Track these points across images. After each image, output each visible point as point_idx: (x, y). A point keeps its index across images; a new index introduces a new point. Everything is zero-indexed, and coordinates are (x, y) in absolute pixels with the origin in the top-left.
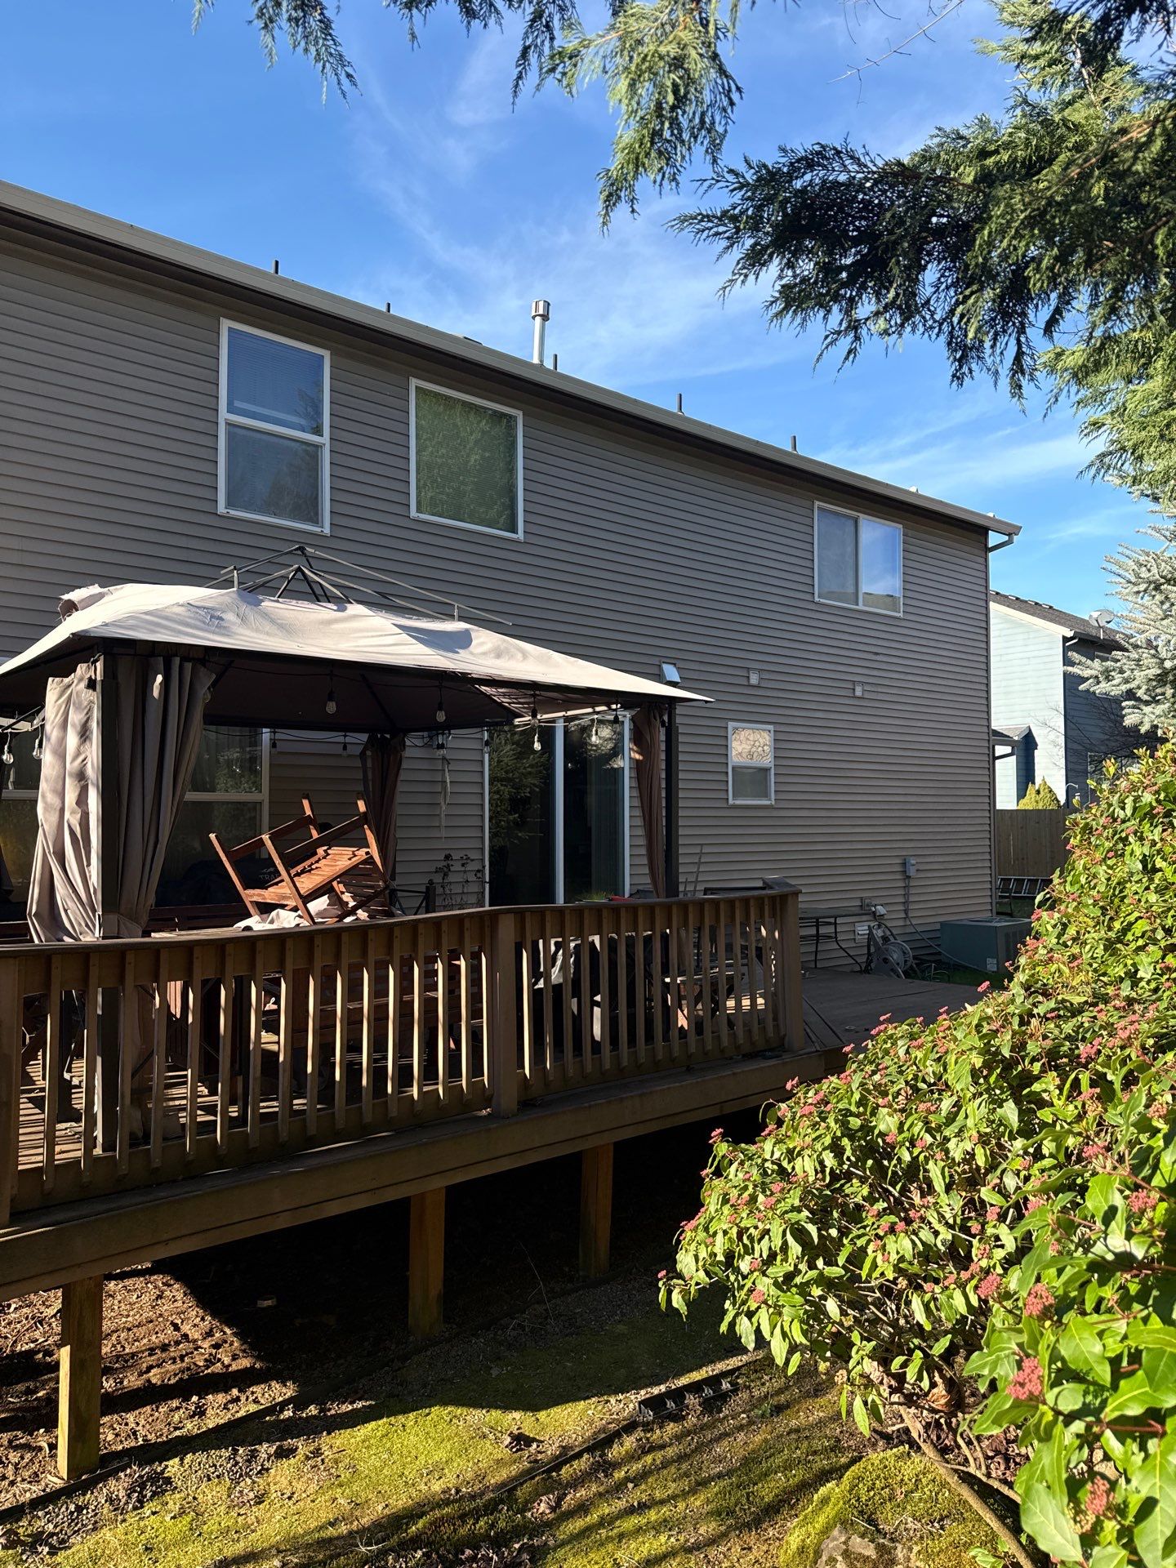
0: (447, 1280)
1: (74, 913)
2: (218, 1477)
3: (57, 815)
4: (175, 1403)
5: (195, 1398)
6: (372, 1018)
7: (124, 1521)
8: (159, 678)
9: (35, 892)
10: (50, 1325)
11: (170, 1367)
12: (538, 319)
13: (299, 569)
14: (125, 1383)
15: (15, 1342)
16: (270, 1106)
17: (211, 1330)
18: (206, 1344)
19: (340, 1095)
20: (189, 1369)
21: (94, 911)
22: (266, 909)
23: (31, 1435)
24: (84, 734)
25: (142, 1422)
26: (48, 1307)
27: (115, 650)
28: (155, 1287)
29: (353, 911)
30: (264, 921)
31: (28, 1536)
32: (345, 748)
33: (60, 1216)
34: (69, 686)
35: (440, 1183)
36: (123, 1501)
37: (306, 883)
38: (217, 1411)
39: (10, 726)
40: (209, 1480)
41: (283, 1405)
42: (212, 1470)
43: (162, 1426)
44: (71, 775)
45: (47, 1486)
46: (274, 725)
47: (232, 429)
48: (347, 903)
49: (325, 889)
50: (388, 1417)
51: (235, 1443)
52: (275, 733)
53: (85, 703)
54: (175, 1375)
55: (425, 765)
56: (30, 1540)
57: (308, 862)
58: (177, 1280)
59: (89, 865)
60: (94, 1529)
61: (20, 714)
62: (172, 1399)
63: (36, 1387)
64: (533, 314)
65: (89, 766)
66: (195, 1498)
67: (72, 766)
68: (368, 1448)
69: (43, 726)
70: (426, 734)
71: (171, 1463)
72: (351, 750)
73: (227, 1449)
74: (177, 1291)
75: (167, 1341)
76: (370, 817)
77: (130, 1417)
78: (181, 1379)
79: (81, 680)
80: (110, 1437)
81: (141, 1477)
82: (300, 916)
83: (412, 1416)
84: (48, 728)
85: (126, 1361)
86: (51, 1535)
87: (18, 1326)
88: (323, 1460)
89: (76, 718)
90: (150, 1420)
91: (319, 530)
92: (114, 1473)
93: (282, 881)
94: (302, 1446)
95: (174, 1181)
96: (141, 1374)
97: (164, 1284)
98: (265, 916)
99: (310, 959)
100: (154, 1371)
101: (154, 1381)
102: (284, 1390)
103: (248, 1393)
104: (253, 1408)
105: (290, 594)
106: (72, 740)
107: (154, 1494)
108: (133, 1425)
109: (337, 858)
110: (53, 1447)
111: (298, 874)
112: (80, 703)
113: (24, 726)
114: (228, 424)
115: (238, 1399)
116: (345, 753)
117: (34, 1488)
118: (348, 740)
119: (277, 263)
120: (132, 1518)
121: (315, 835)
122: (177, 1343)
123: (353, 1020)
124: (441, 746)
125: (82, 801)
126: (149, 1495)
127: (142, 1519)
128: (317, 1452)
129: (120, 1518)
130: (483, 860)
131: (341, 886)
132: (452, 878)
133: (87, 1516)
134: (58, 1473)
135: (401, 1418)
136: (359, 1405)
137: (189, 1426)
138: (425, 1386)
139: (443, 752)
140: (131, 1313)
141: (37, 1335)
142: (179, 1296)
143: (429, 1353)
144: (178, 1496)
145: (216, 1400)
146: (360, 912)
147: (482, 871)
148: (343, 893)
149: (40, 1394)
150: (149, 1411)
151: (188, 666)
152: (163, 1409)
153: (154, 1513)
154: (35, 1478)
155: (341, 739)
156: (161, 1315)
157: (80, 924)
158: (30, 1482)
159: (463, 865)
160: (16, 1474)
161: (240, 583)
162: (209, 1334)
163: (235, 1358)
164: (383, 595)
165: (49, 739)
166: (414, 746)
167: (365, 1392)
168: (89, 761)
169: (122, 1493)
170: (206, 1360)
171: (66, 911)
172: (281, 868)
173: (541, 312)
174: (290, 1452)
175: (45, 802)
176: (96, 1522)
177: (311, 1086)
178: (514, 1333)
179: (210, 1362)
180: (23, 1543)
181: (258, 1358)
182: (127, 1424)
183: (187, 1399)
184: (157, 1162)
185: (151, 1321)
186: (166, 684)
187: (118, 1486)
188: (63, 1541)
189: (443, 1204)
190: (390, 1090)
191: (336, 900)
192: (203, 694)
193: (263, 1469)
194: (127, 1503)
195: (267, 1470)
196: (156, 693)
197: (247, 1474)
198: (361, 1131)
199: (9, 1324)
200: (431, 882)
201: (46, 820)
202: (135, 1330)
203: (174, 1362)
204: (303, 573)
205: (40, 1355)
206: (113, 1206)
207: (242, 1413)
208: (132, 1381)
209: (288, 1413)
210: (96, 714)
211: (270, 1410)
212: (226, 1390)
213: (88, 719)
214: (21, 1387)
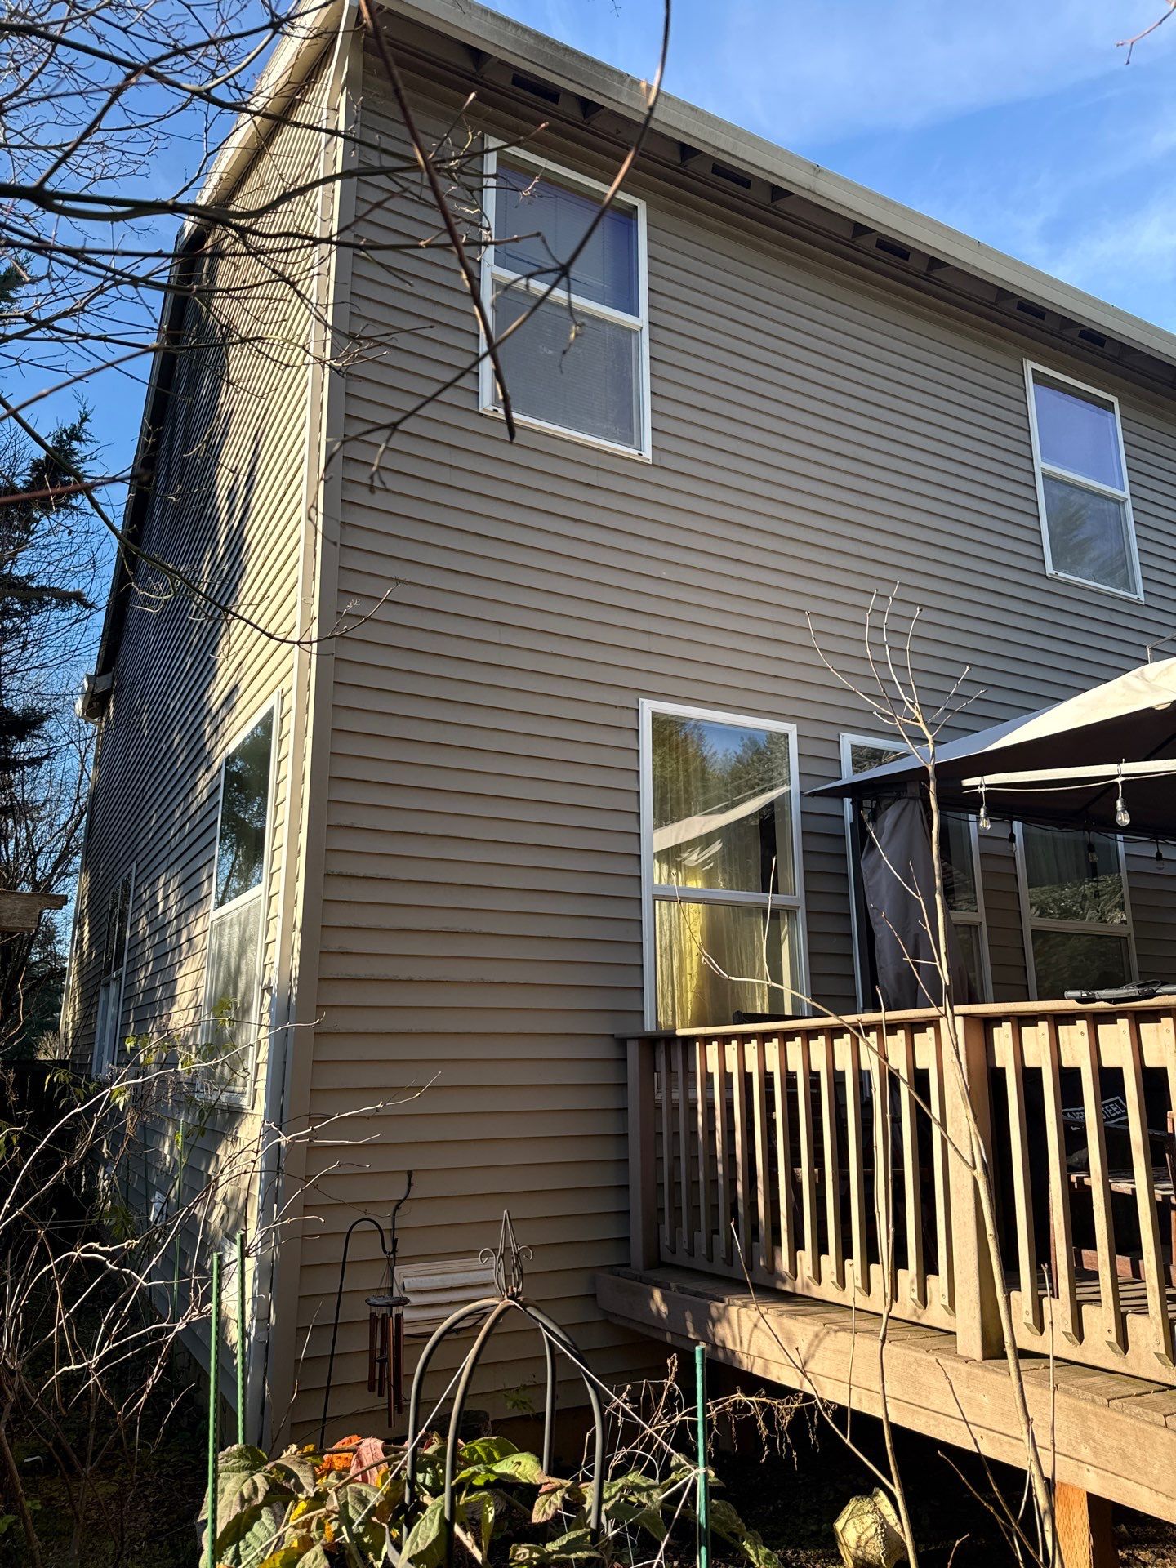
91: (1135, 598)
114: (1044, 475)
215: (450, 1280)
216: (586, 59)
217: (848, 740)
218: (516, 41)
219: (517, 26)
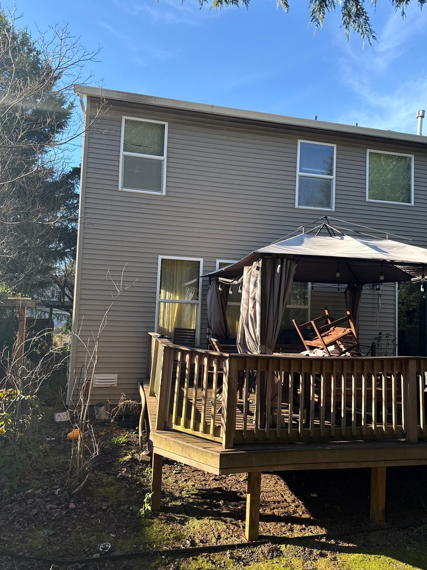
0: (386, 504)
1: (251, 344)
2: (299, 556)
3: (246, 311)
4: (283, 524)
5: (290, 524)
6: (356, 394)
7: (267, 562)
8: (279, 266)
9: (239, 336)
10: (241, 484)
11: (280, 509)
12: (420, 118)
13: (325, 225)
14: (266, 511)
15: (231, 487)
16: (317, 422)
17: (294, 500)
18: (293, 505)
19: (343, 423)
20: (287, 513)
21: (258, 344)
22: (312, 348)
23: (237, 521)
24: (255, 285)
25: (272, 528)
26: (241, 477)
27: (266, 257)
28: (275, 479)
29: (345, 352)
30: (311, 352)
31: (237, 556)
32: (339, 290)
33: (248, 448)
34: (250, 269)
35: (384, 465)
36: (267, 554)
37: (327, 340)
38: (298, 531)
39: (232, 282)
40: (296, 557)
41: (322, 536)
42: (297, 553)
43: (279, 531)
44: (251, 298)
45: (242, 540)
46: (313, 281)
47: (301, 178)
48: (342, 349)
49: (333, 343)
50: (363, 553)
51: (305, 546)
52: (313, 284)
53: (256, 275)
54: (283, 513)
55: (371, 297)
56: (237, 558)
57: (327, 332)
58: (282, 478)
59: (256, 328)
60: (257, 561)
61: (234, 278)
62: (282, 522)
63: (238, 505)
64: (417, 116)
65: (256, 295)
66: (291, 562)
67: (251, 296)
68: (355, 563)
69: (242, 282)
70: (371, 284)
71: (282, 546)
72: (341, 290)
73: (302, 547)
74: (282, 482)
75: (279, 500)
76: (351, 317)
77: (268, 524)
78: (284, 515)
79: (254, 267)
80: (262, 530)
81: (272, 548)
82: (324, 352)
83: (373, 556)
84: (244, 283)
85: (266, 504)
86: (244, 559)
87: (232, 482)
88: (337, 563)
89: (253, 279)
90: (275, 527)
91: (331, 210)
92: (263, 543)
93: (318, 338)
94: (330, 556)
95: (285, 443)
96: (271, 510)
97: (278, 479)
98: (311, 351)
99: (332, 369)
100: (275, 510)
101: (276, 514)
102: (322, 531)
103: (309, 528)
104: (311, 534)
105: (321, 234)
106: (252, 287)
107: (277, 556)
108: (269, 528)
109: (338, 331)
110: (244, 527)
111: (324, 336)
112: (254, 275)
113: (236, 282)
114: (300, 176)
115: (305, 529)
116: (338, 292)
117: (238, 540)
118: (340, 287)
119: (316, 117)
120: (270, 562)
121: (329, 322)
122: (283, 502)
123: (348, 395)
124: (378, 289)
125: (254, 307)
126: (275, 555)
127: (273, 563)
128: (335, 559)
129: (266, 560)
130: (395, 336)
131: (339, 342)
132: (382, 342)
133: (255, 556)
134: (245, 538)
135: (368, 556)
136: (351, 545)
137: (288, 534)
138: (378, 545)
139: (378, 292)
140: (267, 487)
141: (238, 486)
142: (283, 484)
143: (379, 532)
144: (285, 559)
145: (297, 527)
146: (347, 353)
147: (394, 340)
148: (340, 345)
149: (239, 507)
150: (274, 524)
151: (289, 261)
152: (279, 525)
153: (277, 563)
154: (238, 537)
155: (337, 286)
156: (277, 490)
157: (253, 348)
158: (237, 538)
159: (387, 337)
160: (232, 533)
161: (305, 232)
162: (294, 501)
163: (303, 513)
164: (357, 232)
165: (244, 287)
166: (366, 289)
167: (353, 541)
168: (256, 293)
169: (266, 552)
170: (293, 511)
171: (248, 343)
172: (318, 334)
173: (421, 115)
174: (325, 556)
175: (243, 307)
176: (258, 559)
177: (333, 417)
178: (416, 534)
179: (295, 512)
180: (235, 559)
181: (312, 515)
182: (267, 527)
183: (287, 524)
184: (279, 436)
185: (274, 491)
186: (281, 268)
187: (265, 548)
188: (247, 562)
189: (385, 473)
190: (363, 424)
191: (337, 347)
192: (293, 271)
193: (315, 559)
194: (268, 556)
195: (317, 560)
196: (278, 271)
197: (309, 559)
198: (352, 438)
199: (229, 480)
200: (374, 343)
201: (243, 313)
202: (269, 493)
203: (282, 509)
204: (326, 226)
205: (239, 494)
206: (265, 448)
207: (306, 535)
208: (268, 512)
209: (323, 540)
210: (259, 278)
211: (317, 537)
212: (301, 525)
213: (256, 280)
214: (233, 503)
215: (110, 378)
216: (141, 95)
217: (218, 261)
218: (122, 96)
219: (122, 92)
